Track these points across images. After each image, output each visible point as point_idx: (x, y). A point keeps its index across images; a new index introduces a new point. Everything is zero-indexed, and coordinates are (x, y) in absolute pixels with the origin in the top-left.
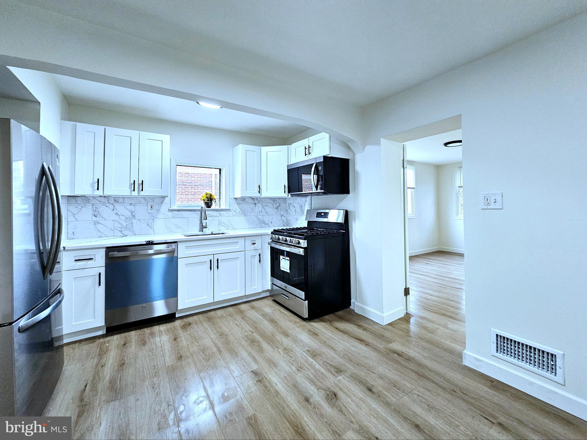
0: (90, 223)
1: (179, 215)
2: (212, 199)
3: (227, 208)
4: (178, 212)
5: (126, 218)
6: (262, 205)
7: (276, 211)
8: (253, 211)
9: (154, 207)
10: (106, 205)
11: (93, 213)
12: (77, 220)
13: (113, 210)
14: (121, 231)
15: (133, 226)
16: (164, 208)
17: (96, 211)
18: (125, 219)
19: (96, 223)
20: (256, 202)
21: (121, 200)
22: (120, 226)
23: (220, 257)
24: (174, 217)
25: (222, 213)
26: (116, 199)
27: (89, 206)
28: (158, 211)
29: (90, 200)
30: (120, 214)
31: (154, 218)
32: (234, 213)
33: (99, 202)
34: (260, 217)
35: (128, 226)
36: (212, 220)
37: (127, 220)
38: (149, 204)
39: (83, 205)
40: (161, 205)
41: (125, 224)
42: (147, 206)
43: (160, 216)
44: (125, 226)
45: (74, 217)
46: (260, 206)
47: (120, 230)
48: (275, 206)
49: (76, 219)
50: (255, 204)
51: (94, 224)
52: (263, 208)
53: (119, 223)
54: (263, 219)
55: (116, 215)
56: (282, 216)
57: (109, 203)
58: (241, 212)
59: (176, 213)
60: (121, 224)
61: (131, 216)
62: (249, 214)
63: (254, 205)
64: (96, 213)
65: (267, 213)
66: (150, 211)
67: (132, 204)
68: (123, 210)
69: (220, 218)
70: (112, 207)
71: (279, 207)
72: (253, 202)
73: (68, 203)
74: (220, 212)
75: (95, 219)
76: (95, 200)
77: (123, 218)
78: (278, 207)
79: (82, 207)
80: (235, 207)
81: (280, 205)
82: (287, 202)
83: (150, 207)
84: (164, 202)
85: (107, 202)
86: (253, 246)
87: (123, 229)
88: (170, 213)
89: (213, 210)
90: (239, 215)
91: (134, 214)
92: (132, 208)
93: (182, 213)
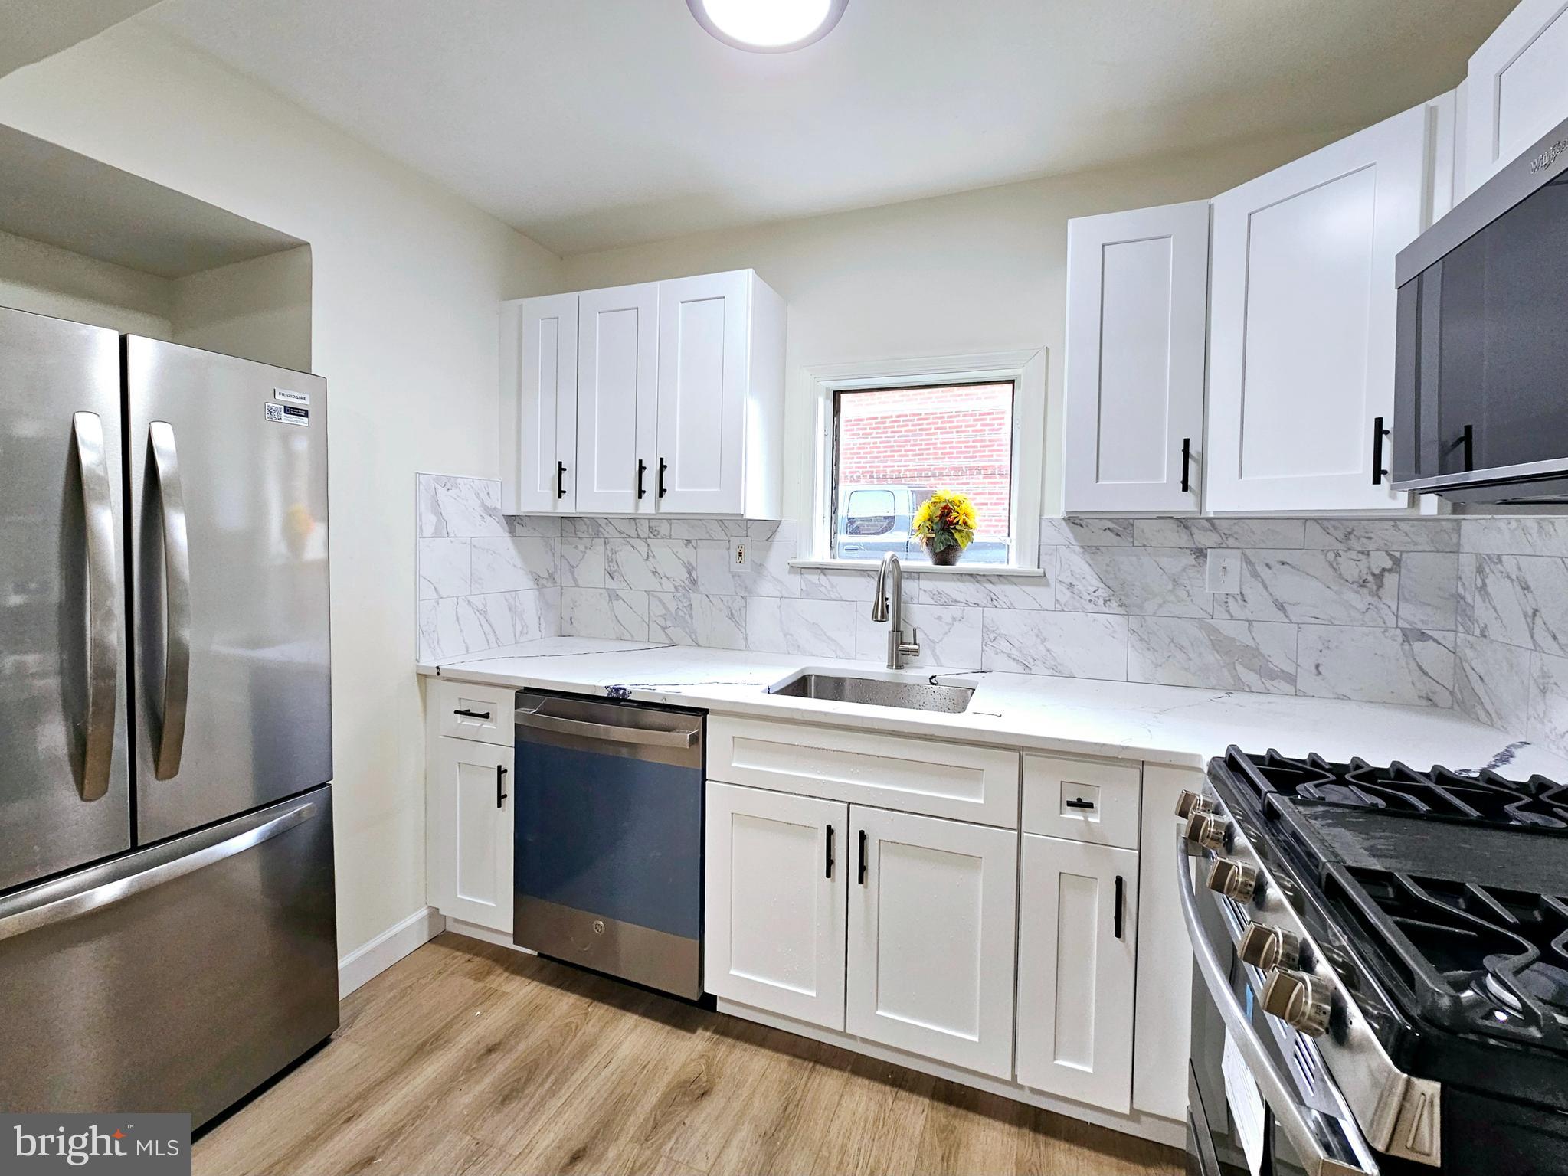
0: (601, 594)
1: (822, 589)
2: (951, 523)
3: (1030, 568)
4: (822, 577)
5: (676, 588)
6: (1248, 562)
7: (1358, 600)
8: (1182, 594)
9: (747, 553)
10: (631, 541)
11: (607, 565)
12: (578, 586)
13: (648, 557)
14: (664, 628)
15: (691, 616)
16: (777, 561)
17: (612, 561)
18: (673, 590)
19: (613, 596)
20: (1205, 539)
21: (664, 528)
22: (664, 612)
23: (879, 827)
24: (807, 595)
25: (998, 589)
26: (653, 524)
27: (599, 543)
28: (759, 567)
29: (601, 529)
30: (662, 575)
31: (747, 593)
32: (1065, 595)
33: (617, 534)
34: (1228, 628)
35: (681, 613)
36: (954, 619)
37: (678, 594)
38: (735, 542)
39: (588, 542)
40: (768, 549)
41: (673, 608)
42: (729, 549)
43: (766, 587)
44: (673, 612)
45: (572, 573)
46: (1233, 561)
47: (663, 623)
48: (1351, 569)
49: (575, 580)
50: (1200, 553)
51: (608, 598)
52: (1255, 575)
53: (660, 601)
54: (1251, 643)
55: (651, 574)
56: (1414, 635)
57: (639, 537)
58: (1103, 592)
59: (814, 578)
60: (664, 605)
61: (687, 582)
62: (1150, 607)
63: (1191, 559)
64: (614, 567)
65: (1281, 607)
66: (735, 568)
67: (689, 541)
68: (669, 557)
69: (990, 612)
70: (644, 549)
71: (1390, 580)
72: (1183, 540)
73: (562, 536)
74: (989, 586)
75: (611, 584)
76: (610, 528)
77: (669, 586)
78: (1379, 578)
79: (586, 548)
80: (1076, 565)
81: (1397, 562)
82: (1466, 547)
83: (734, 553)
84: (778, 537)
85: (634, 534)
86: (1076, 815)
87: (669, 623)
88: (796, 582)
89: (962, 576)
90: (1090, 607)
91: (694, 574)
92: (688, 554)
93: (835, 579)
